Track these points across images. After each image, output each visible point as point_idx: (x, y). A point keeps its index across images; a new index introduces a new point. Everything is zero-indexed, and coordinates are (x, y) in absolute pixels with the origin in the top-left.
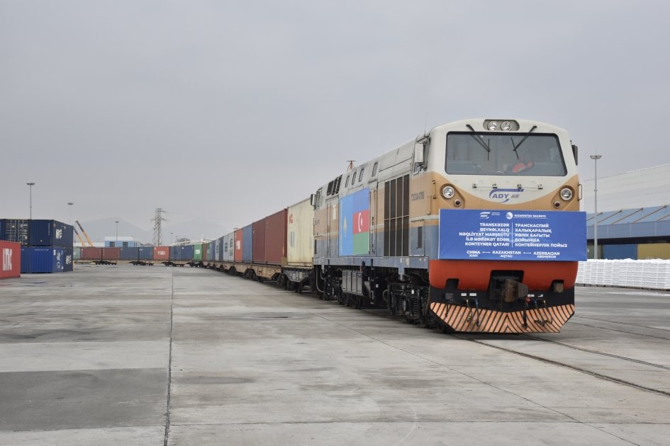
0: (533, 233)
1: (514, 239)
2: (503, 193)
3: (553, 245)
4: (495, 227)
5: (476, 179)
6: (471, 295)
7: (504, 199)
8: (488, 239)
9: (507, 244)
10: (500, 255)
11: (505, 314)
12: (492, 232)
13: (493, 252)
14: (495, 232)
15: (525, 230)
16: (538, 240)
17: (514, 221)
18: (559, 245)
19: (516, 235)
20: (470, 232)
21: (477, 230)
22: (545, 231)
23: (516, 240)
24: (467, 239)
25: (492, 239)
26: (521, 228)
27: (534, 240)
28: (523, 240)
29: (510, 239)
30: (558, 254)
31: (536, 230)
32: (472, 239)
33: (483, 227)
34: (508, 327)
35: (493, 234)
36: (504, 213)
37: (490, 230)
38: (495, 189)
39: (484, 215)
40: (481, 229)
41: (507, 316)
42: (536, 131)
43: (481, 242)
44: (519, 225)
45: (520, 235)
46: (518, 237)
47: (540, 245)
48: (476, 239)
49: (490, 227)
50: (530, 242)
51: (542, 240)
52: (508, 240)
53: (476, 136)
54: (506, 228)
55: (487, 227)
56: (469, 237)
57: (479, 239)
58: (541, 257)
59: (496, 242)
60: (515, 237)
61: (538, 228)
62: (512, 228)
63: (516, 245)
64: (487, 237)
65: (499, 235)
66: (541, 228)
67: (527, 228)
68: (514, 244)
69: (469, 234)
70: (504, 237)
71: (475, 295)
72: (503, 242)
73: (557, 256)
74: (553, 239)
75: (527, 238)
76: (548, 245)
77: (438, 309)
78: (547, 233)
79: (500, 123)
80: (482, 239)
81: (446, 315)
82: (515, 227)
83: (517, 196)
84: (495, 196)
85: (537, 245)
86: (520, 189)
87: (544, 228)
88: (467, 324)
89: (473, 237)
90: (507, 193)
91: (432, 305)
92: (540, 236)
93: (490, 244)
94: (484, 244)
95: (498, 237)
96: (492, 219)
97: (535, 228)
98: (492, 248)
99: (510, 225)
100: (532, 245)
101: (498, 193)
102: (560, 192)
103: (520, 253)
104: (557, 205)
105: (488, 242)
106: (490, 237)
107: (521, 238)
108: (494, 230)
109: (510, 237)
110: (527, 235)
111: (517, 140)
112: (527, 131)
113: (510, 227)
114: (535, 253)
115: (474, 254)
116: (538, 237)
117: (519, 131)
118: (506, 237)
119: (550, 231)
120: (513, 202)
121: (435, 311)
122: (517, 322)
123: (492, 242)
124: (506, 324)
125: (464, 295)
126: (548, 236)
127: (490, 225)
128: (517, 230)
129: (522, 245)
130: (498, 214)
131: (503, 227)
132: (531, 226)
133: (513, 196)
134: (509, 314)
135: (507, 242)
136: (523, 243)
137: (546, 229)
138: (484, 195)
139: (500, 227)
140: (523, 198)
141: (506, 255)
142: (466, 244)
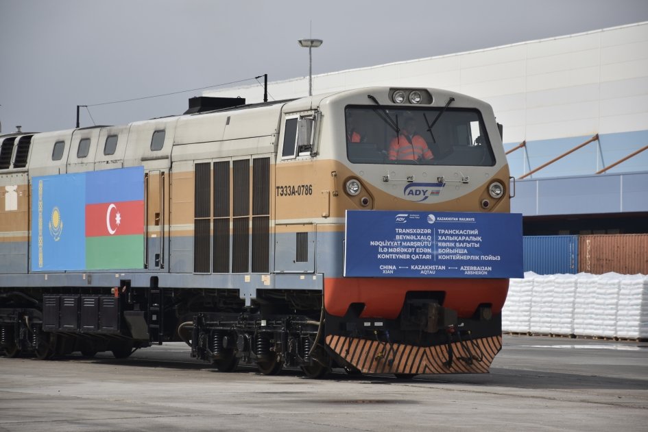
0: (460, 242)
1: (437, 250)
2: (421, 188)
3: (483, 258)
4: (413, 234)
5: (387, 169)
6: (377, 324)
7: (422, 196)
8: (406, 250)
9: (428, 257)
10: (420, 271)
11: (422, 350)
12: (410, 241)
13: (412, 267)
14: (414, 241)
15: (451, 239)
16: (466, 251)
17: (437, 225)
18: (491, 258)
19: (439, 244)
20: (383, 240)
21: (392, 239)
22: (474, 239)
23: (440, 251)
24: (380, 250)
25: (410, 250)
26: (445, 235)
27: (461, 251)
28: (448, 251)
29: (433, 250)
30: (490, 269)
31: (463, 238)
32: (385, 250)
33: (399, 234)
34: (426, 366)
35: (412, 244)
36: (424, 215)
37: (408, 237)
38: (411, 184)
39: (401, 217)
40: (397, 237)
41: (425, 352)
42: (454, 105)
43: (397, 253)
44: (443, 231)
45: (444, 244)
46: (442, 248)
47: (468, 257)
48: (390, 250)
49: (408, 234)
50: (456, 254)
51: (471, 251)
52: (429, 251)
53: (381, 112)
54: (427, 234)
55: (404, 234)
56: (383, 247)
57: (395, 250)
58: (469, 273)
59: (416, 253)
60: (438, 247)
61: (466, 236)
62: (435, 235)
63: (440, 257)
64: (405, 247)
65: (419, 244)
66: (469, 235)
67: (452, 235)
68: (437, 257)
69: (381, 244)
70: (424, 247)
71: (381, 324)
72: (423, 253)
73: (489, 272)
74: (483, 250)
75: (452, 248)
76: (477, 258)
77: (336, 343)
78: (477, 242)
79: (407, 93)
80: (398, 250)
81: (348, 352)
82: (437, 234)
83: (438, 193)
84: (411, 193)
85: (464, 258)
86: (440, 184)
87: (473, 235)
88: (375, 363)
89: (388, 247)
90: (425, 188)
91: (328, 339)
92: (469, 245)
93: (408, 257)
94: (401, 257)
95: (418, 247)
96: (410, 224)
97: (461, 235)
98: (410, 262)
99: (432, 232)
100: (458, 257)
101: (414, 189)
102: (488, 187)
103: (444, 268)
104: (486, 204)
105: (406, 253)
106: (409, 247)
107: (445, 248)
108: (413, 237)
109: (432, 247)
110: (453, 245)
111: (431, 116)
112: (443, 104)
113: (431, 234)
114: (462, 268)
115: (388, 270)
116: (466, 248)
117: (433, 104)
118: (427, 247)
119: (479, 239)
120: (432, 200)
121: (332, 346)
122: (437, 359)
123: (411, 254)
124: (424, 363)
125: (367, 324)
126: (478, 245)
127: (408, 231)
128: (440, 238)
129: (447, 257)
130: (417, 216)
131: (424, 234)
132: (457, 232)
133: (432, 193)
134: (427, 349)
135: (429, 254)
136: (448, 254)
137: (475, 236)
138: (398, 192)
139: (420, 234)
140: (446, 196)
141: (427, 271)
142: (379, 256)
